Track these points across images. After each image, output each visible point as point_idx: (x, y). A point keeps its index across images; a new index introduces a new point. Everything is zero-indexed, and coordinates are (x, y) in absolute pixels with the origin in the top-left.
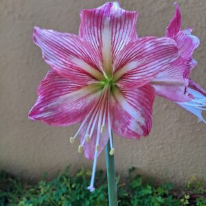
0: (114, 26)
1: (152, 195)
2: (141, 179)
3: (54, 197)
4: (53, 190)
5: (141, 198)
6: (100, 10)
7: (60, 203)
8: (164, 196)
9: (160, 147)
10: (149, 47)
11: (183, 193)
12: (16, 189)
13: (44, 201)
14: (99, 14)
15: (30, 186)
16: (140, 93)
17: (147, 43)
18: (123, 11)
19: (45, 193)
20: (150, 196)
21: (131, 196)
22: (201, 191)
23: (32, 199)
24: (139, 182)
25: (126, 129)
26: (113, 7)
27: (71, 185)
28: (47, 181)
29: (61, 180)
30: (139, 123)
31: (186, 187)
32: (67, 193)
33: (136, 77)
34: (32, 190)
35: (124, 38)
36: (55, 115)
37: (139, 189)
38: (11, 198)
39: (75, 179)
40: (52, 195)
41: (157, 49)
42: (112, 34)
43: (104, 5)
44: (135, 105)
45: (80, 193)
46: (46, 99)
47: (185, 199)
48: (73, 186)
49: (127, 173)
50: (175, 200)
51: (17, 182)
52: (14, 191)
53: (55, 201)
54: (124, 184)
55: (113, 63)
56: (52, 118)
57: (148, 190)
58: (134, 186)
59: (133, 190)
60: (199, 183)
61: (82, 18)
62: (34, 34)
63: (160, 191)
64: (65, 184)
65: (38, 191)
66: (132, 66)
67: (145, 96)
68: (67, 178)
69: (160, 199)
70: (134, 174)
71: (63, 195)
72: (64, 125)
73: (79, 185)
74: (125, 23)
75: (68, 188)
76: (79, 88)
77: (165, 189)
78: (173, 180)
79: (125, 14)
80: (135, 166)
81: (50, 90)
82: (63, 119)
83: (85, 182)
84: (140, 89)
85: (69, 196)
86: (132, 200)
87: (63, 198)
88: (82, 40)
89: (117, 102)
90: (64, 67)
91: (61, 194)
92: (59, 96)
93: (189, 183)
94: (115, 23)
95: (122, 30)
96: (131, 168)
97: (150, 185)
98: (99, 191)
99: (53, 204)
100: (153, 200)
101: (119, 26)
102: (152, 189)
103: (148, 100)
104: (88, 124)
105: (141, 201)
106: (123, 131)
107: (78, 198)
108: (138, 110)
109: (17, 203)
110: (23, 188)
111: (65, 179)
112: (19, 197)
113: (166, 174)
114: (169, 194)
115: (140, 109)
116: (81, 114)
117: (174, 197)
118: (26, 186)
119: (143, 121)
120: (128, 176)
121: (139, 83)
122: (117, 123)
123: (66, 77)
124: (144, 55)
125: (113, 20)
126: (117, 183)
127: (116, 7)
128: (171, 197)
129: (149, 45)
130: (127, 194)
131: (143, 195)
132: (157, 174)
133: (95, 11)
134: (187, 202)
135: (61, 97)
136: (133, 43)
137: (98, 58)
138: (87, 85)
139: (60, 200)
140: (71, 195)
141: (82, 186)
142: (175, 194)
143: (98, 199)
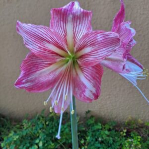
0: (75, 22)
1: (101, 129)
2: (94, 119)
3: (34, 131)
4: (33, 126)
5: (94, 131)
6: (65, 9)
7: (38, 135)
8: (109, 130)
9: (108, 97)
10: (99, 38)
11: (122, 128)
12: (6, 125)
13: (27, 134)
14: (64, 12)
15: (16, 123)
16: (93, 70)
17: (99, 35)
18: (82, 10)
19: (27, 128)
20: (100, 130)
21: (87, 130)
22: (134, 127)
23: (18, 132)
24: (92, 120)
25: (83, 95)
26: (74, 7)
27: (45, 123)
28: (29, 119)
29: (39, 119)
30: (91, 91)
31: (124, 124)
32: (43, 128)
33: (90, 59)
34: (18, 126)
35: (82, 30)
36: (33, 85)
37: (93, 125)
38: (3, 132)
39: (48, 118)
40: (32, 130)
41: (105, 40)
42: (74, 27)
43: (68, 4)
44: (89, 79)
45: (52, 128)
46: (27, 73)
47: (123, 132)
48: (47, 123)
49: (84, 114)
50: (116, 132)
51: (7, 120)
52: (5, 127)
53: (34, 133)
54: (82, 122)
55: (74, 46)
56: (31, 87)
57: (99, 126)
58: (89, 123)
59: (89, 126)
60: (133, 121)
61: (52, 15)
62: (17, 26)
63: (107, 127)
64: (42, 122)
65: (22, 127)
66: (87, 50)
67: (97, 73)
68: (43, 117)
69: (107, 132)
70: (89, 115)
71: (40, 129)
72: (40, 91)
73: (51, 122)
74: (83, 19)
75: (43, 125)
76: (50, 64)
77: (110, 126)
78: (116, 119)
79: (83, 13)
80: (90, 109)
81: (29, 67)
82: (39, 87)
83: (55, 120)
84: (93, 67)
85: (44, 130)
86: (87, 133)
87: (40, 131)
88: (52, 30)
89: (77, 74)
90: (39, 50)
91: (39, 129)
92: (35, 71)
93: (127, 121)
94: (76, 20)
95: (80, 25)
96: (87, 111)
97: (100, 122)
98: (65, 127)
99: (33, 135)
100: (102, 133)
101: (78, 21)
102: (101, 126)
103: (98, 76)
104: (57, 91)
105: (94, 133)
106: (80, 96)
107: (51, 132)
108: (91, 82)
109: (7, 135)
110: (11, 125)
111: (41, 118)
112: (9, 131)
113: (111, 115)
114: (113, 129)
115: (92, 81)
116: (52, 83)
117: (116, 131)
118: (13, 123)
119: (94, 90)
120: (85, 116)
121: (92, 63)
122: (76, 89)
123: (41, 57)
124: (96, 43)
125: (75, 17)
126: (77, 121)
127: (77, 6)
128: (114, 131)
129: (100, 37)
130: (84, 129)
131: (95, 129)
132: (105, 115)
133: (61, 9)
134: (125, 134)
135: (37, 72)
136: (89, 34)
137: (64, 43)
138: (56, 62)
139: (38, 133)
140: (46, 129)
141: (53, 123)
142: (117, 129)
143: (65, 132)
